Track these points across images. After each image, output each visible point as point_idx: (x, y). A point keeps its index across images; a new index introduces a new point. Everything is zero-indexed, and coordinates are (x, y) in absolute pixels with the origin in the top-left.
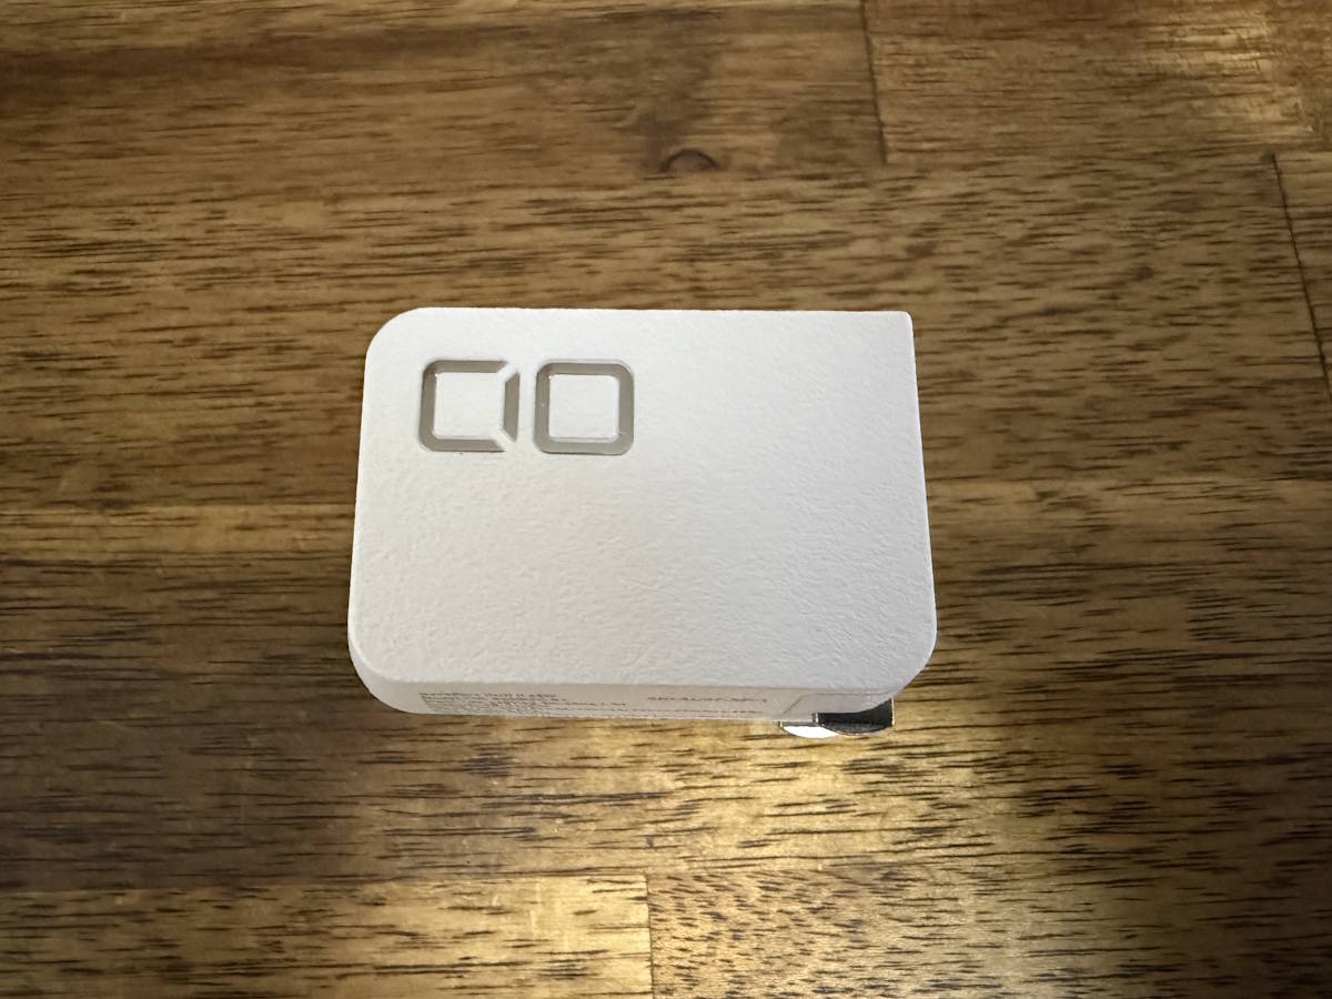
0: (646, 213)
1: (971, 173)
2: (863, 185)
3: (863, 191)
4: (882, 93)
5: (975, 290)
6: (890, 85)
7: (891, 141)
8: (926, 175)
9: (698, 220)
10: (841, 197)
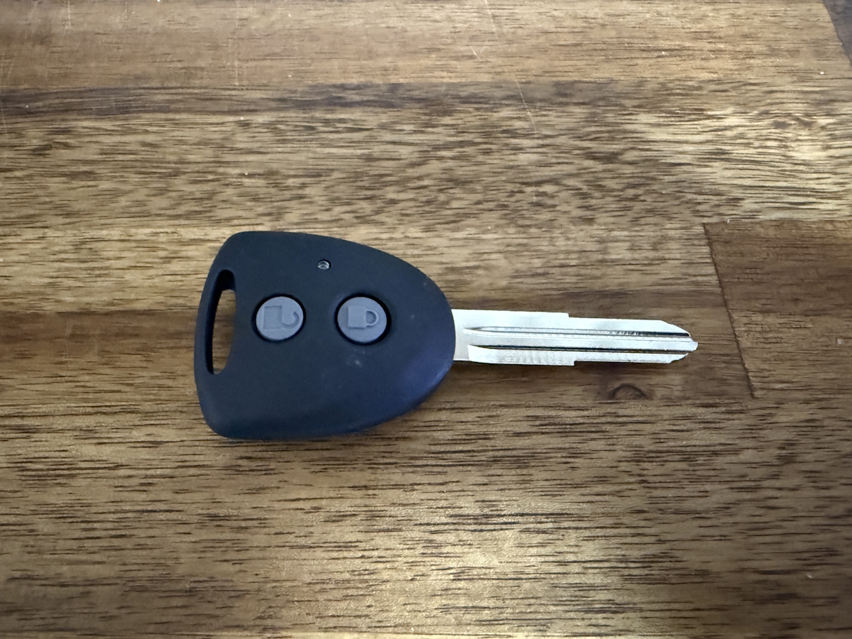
0: (604, 427)
1: (810, 406)
2: (741, 412)
3: (742, 416)
4: (744, 350)
5: (827, 488)
6: (749, 344)
7: (756, 383)
8: (781, 406)
9: (638, 433)
10: (729, 420)
